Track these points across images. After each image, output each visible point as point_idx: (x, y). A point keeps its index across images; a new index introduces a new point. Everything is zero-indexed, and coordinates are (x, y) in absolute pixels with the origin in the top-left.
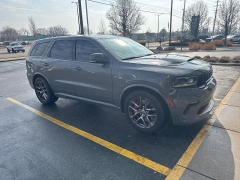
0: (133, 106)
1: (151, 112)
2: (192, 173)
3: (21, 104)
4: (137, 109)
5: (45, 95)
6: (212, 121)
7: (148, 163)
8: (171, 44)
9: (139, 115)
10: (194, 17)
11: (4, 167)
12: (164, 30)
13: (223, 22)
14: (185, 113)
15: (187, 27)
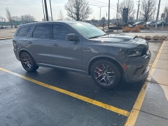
0: (98, 70)
1: (110, 75)
2: (144, 114)
3: (11, 72)
4: (101, 72)
5: (29, 65)
6: (149, 79)
7: (113, 109)
8: (110, 28)
9: (102, 77)
10: (124, 9)
11: (10, 118)
12: (104, 18)
13: (143, 13)
14: (134, 74)
15: (120, 16)
